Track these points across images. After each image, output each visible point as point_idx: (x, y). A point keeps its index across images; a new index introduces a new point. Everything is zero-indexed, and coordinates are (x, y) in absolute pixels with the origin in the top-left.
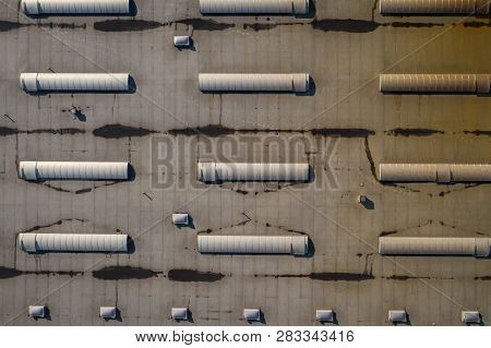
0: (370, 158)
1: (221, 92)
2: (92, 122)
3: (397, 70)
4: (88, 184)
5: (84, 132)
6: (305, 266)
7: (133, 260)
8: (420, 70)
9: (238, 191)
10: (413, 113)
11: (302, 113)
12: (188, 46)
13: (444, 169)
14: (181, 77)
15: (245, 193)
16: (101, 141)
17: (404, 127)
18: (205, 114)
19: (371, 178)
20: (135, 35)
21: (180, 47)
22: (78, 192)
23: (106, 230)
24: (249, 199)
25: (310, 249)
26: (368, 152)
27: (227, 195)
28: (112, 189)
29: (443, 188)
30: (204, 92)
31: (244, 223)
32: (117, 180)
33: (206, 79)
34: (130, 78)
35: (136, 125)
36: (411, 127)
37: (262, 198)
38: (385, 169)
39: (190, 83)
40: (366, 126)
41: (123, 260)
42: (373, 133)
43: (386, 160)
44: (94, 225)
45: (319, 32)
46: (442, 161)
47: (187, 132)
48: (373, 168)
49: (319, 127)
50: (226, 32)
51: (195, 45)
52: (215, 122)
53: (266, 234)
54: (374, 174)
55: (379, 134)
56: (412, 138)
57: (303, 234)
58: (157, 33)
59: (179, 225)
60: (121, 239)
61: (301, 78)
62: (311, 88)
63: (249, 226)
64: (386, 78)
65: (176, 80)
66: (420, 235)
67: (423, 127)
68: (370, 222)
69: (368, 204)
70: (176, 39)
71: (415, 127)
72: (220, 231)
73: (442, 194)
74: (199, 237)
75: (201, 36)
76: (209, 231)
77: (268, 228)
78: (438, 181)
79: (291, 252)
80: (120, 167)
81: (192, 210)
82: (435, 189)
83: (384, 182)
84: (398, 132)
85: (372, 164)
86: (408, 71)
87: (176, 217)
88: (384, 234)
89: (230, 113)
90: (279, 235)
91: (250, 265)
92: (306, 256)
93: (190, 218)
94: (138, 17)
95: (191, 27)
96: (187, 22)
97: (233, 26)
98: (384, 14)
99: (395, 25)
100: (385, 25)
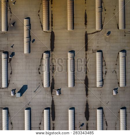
0: (94, 33)
1: (74, 80)
2: (84, 121)
3: (67, 25)
4: (104, 122)
5: (87, 124)
6: (129, 52)
7: (128, 107)
8: (66, 17)
9: (106, 74)
10: (80, 20)
11: (80, 54)
12: (59, 90)
13: (97, 10)
14: (69, 92)
15: (106, 72)
16: (90, 118)
17: (84, 22)
18: (81, 86)
19: (101, 32)
20: (56, 108)
21: (60, 93)
22: (107, 125)
23: (119, 116)
24: (108, 71)
25: (124, 51)
26: (92, 33)
27: (107, 78)
28: (106, 114)
29: (103, 10)
30: (74, 85)
31: (116, 72)
32: (103, 113)
33: (70, 85)
34: (70, 109)
35: (85, 107)
36: (84, 20)
37: (108, 67)
38: (97, 28)
39: (71, 90)
40: (84, 34)
41: (128, 111)
42: (86, 32)
43: (95, 28)
44: (117, 120)
45: (55, 49)
46: (95, 10)
47: (87, 90)
48: (97, 32)
49: (84, 49)
50: (55, 79)
51: (59, 88)
52: (83, 82)
53: (119, 65)
54: (99, 31)
55: (87, 30)
56: (88, 20)
57: (119, 53)
58: (56, 101)
59: (117, 93)
60: (122, 111)
61: (69, 55)
62: (72, 52)
63: (117, 70)
64: (69, 28)
65: (70, 94)
66: (118, 17)
67: (84, 17)
68: (115, 33)
69: (109, 33)
70: (57, 94)
71: (84, 19)
72: (118, 80)
73: (105, 10)
74: (120, 86)
75: (56, 86)
76: (119, 83)
77: (117, 64)
78: (101, 12)
79: (125, 57)
80: (99, 112)
81: (112, 89)
82: (104, 12)
83: (102, 28)
84: (86, 24)
85: (96, 32)
86: (67, 21)
87: (114, 94)
88: (118, 28)
89: (81, 77)
90: (119, 61)
91: (129, 70)
92: (126, 52)
93: (115, 89)
94: (50, 107)
95: (53, 90)
96: (52, 91)
97: (53, 76)
98: (49, 29)
99: (52, 26)
100: (52, 29)
